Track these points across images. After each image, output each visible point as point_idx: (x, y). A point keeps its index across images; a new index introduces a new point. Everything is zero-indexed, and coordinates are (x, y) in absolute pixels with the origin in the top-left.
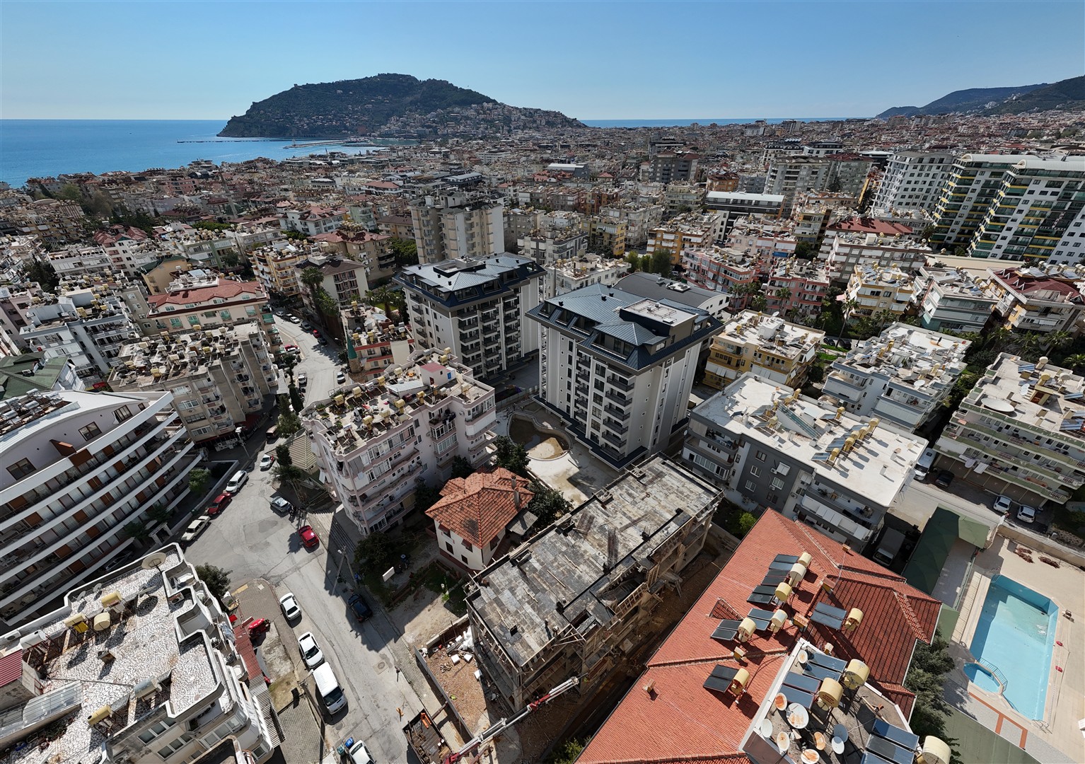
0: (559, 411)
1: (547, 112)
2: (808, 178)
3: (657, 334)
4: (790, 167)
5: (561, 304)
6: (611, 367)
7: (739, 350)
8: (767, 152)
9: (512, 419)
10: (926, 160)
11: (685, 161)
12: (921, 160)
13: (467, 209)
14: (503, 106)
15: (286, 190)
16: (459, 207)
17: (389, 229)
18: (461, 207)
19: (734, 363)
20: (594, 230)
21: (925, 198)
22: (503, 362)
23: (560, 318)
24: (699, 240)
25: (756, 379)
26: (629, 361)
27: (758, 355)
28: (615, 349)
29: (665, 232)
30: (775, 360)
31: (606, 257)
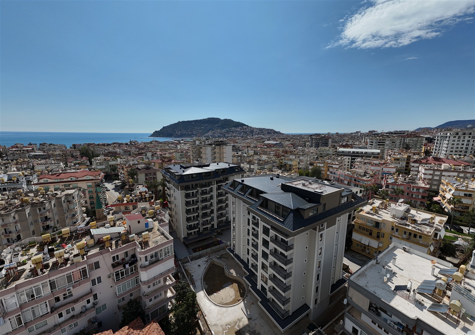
0: (242, 261)
1: (268, 129)
2: (390, 145)
3: (310, 201)
4: (380, 140)
5: (243, 181)
6: (273, 228)
7: (377, 224)
8: (365, 138)
9: (211, 264)
10: (460, 134)
11: (326, 139)
12: (457, 134)
13: (213, 145)
14: (251, 127)
15: (157, 149)
16: (209, 144)
17: (187, 160)
18: (211, 145)
19: (374, 234)
20: (281, 163)
21: (466, 152)
22: (215, 222)
23: (241, 190)
24: (337, 166)
25: (404, 249)
26: (286, 222)
27: (395, 230)
28: (277, 213)
29: (318, 163)
30: (412, 235)
31: (284, 171)
